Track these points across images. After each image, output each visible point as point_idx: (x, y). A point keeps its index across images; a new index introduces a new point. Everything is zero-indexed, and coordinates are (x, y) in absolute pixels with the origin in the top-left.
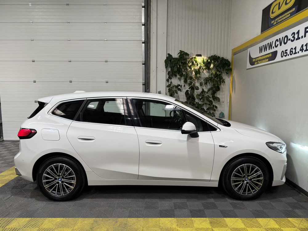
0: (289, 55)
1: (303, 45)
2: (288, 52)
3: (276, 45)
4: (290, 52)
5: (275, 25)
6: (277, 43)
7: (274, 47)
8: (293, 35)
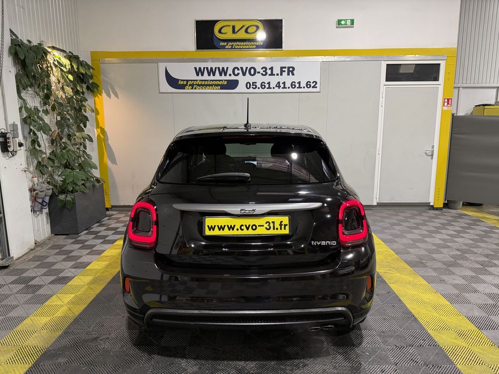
0: (260, 88)
1: (279, 83)
2: (259, 85)
3: (236, 73)
4: (261, 85)
5: (228, 49)
6: (236, 72)
7: (232, 75)
8: (264, 69)
